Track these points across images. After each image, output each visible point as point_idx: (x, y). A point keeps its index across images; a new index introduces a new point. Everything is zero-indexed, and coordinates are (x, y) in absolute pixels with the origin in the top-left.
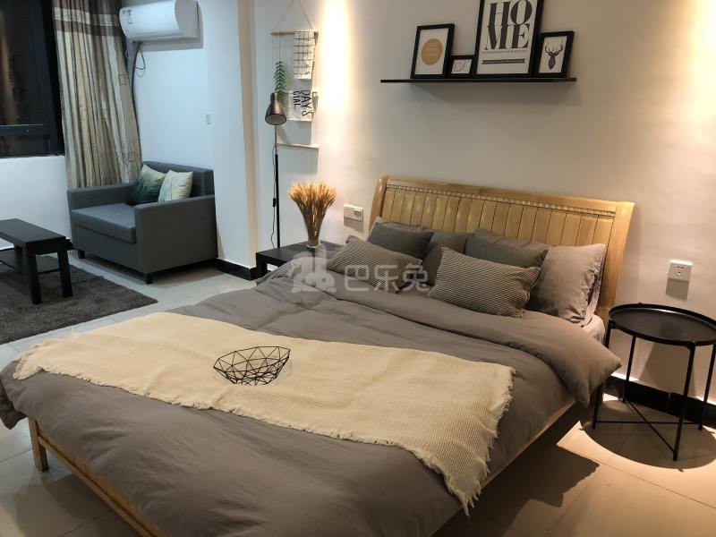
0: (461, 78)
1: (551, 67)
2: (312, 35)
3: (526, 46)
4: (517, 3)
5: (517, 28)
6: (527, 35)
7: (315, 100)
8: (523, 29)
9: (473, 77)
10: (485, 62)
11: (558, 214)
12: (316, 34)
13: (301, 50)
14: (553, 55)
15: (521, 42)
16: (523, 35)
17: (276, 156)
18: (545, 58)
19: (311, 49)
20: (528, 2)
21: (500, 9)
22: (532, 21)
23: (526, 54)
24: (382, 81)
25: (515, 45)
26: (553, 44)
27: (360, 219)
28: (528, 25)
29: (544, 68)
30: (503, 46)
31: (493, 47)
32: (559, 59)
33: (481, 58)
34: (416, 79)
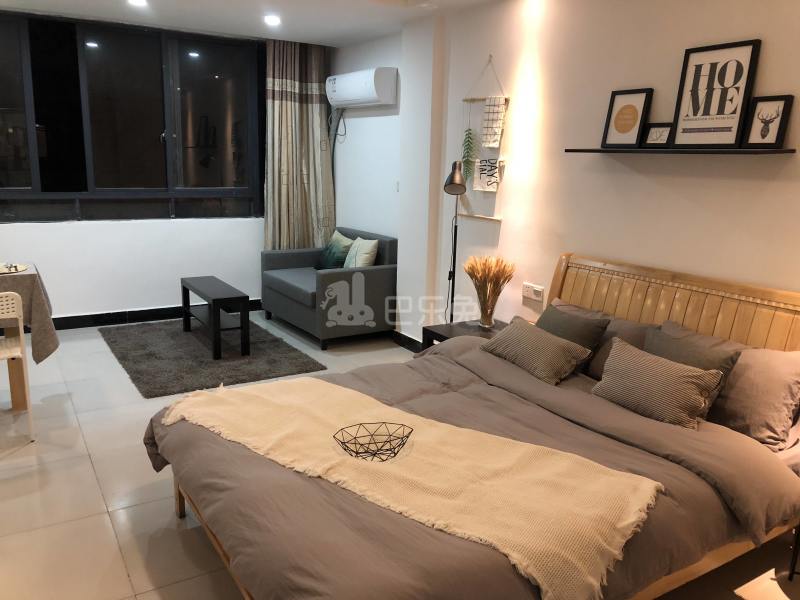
0: (657, 148)
1: (763, 136)
2: (503, 101)
3: (734, 112)
4: (726, 65)
5: (724, 92)
6: (736, 99)
7: (502, 169)
8: (731, 93)
9: (670, 147)
10: (685, 131)
11: (765, 310)
12: (507, 101)
13: (491, 116)
14: (766, 123)
15: (729, 107)
16: (731, 100)
17: (456, 227)
18: (757, 126)
19: (501, 116)
20: (738, 62)
21: (705, 71)
22: (742, 83)
23: (734, 122)
24: (567, 151)
25: (721, 111)
26: (768, 110)
27: (539, 299)
28: (738, 89)
29: (755, 137)
30: (707, 112)
31: (695, 113)
32: (774, 128)
33: (682, 125)
34: (607, 148)
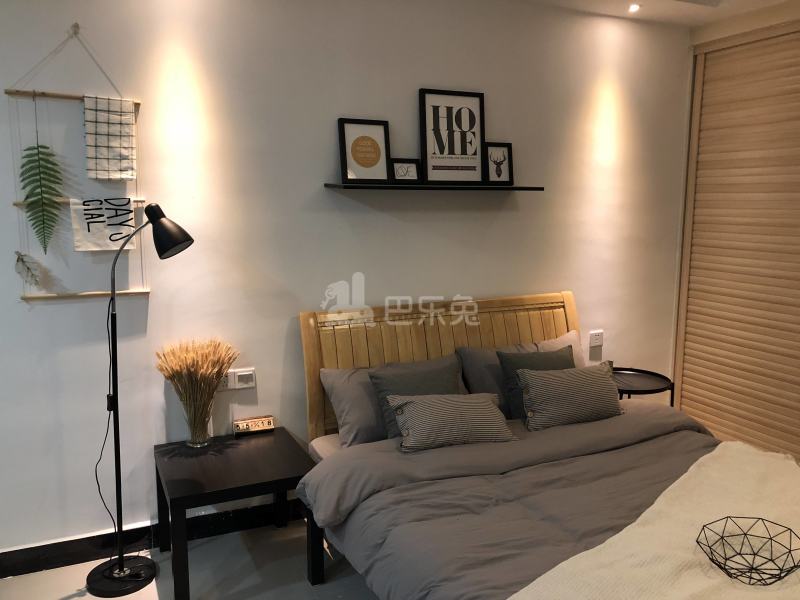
0: (406, 185)
1: (499, 176)
4: (460, 110)
5: (463, 135)
9: (422, 182)
10: (435, 168)
11: (522, 313)
12: (137, 106)
14: (499, 164)
16: (471, 143)
17: (114, 317)
21: (443, 113)
22: (477, 128)
23: (477, 162)
25: (464, 152)
27: (251, 384)
28: (474, 133)
29: (493, 177)
30: (452, 152)
31: (442, 152)
33: (431, 162)
